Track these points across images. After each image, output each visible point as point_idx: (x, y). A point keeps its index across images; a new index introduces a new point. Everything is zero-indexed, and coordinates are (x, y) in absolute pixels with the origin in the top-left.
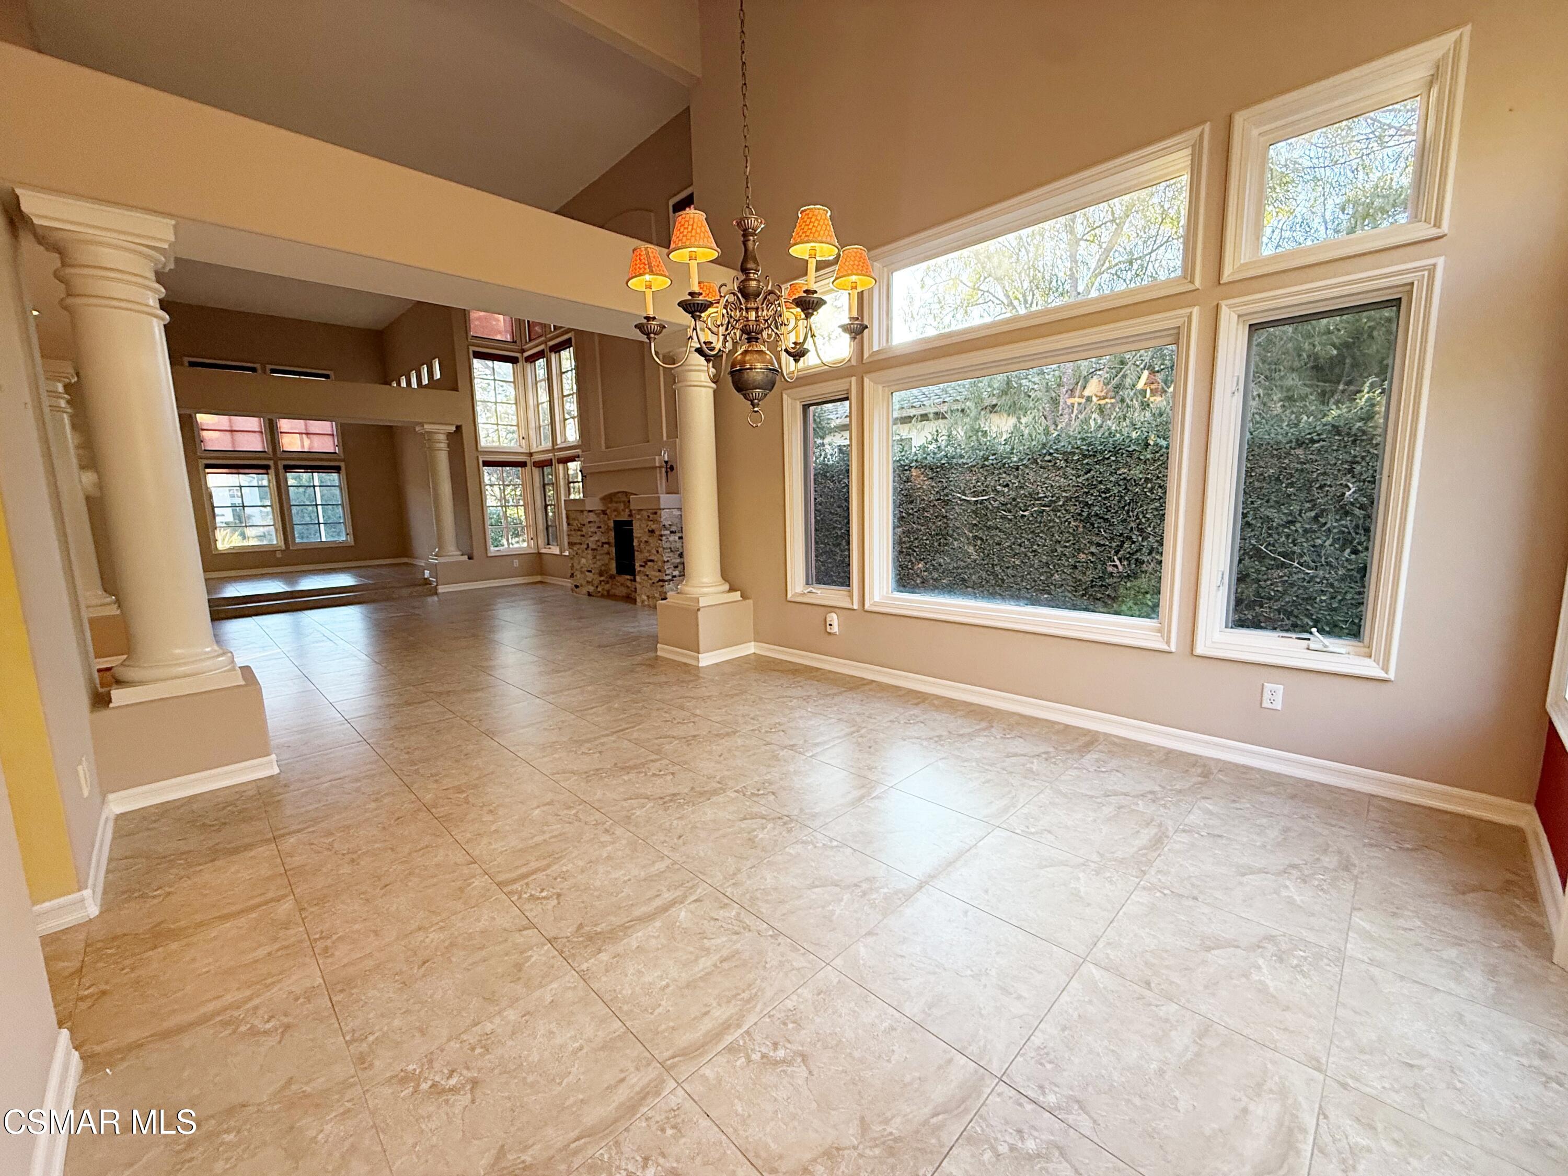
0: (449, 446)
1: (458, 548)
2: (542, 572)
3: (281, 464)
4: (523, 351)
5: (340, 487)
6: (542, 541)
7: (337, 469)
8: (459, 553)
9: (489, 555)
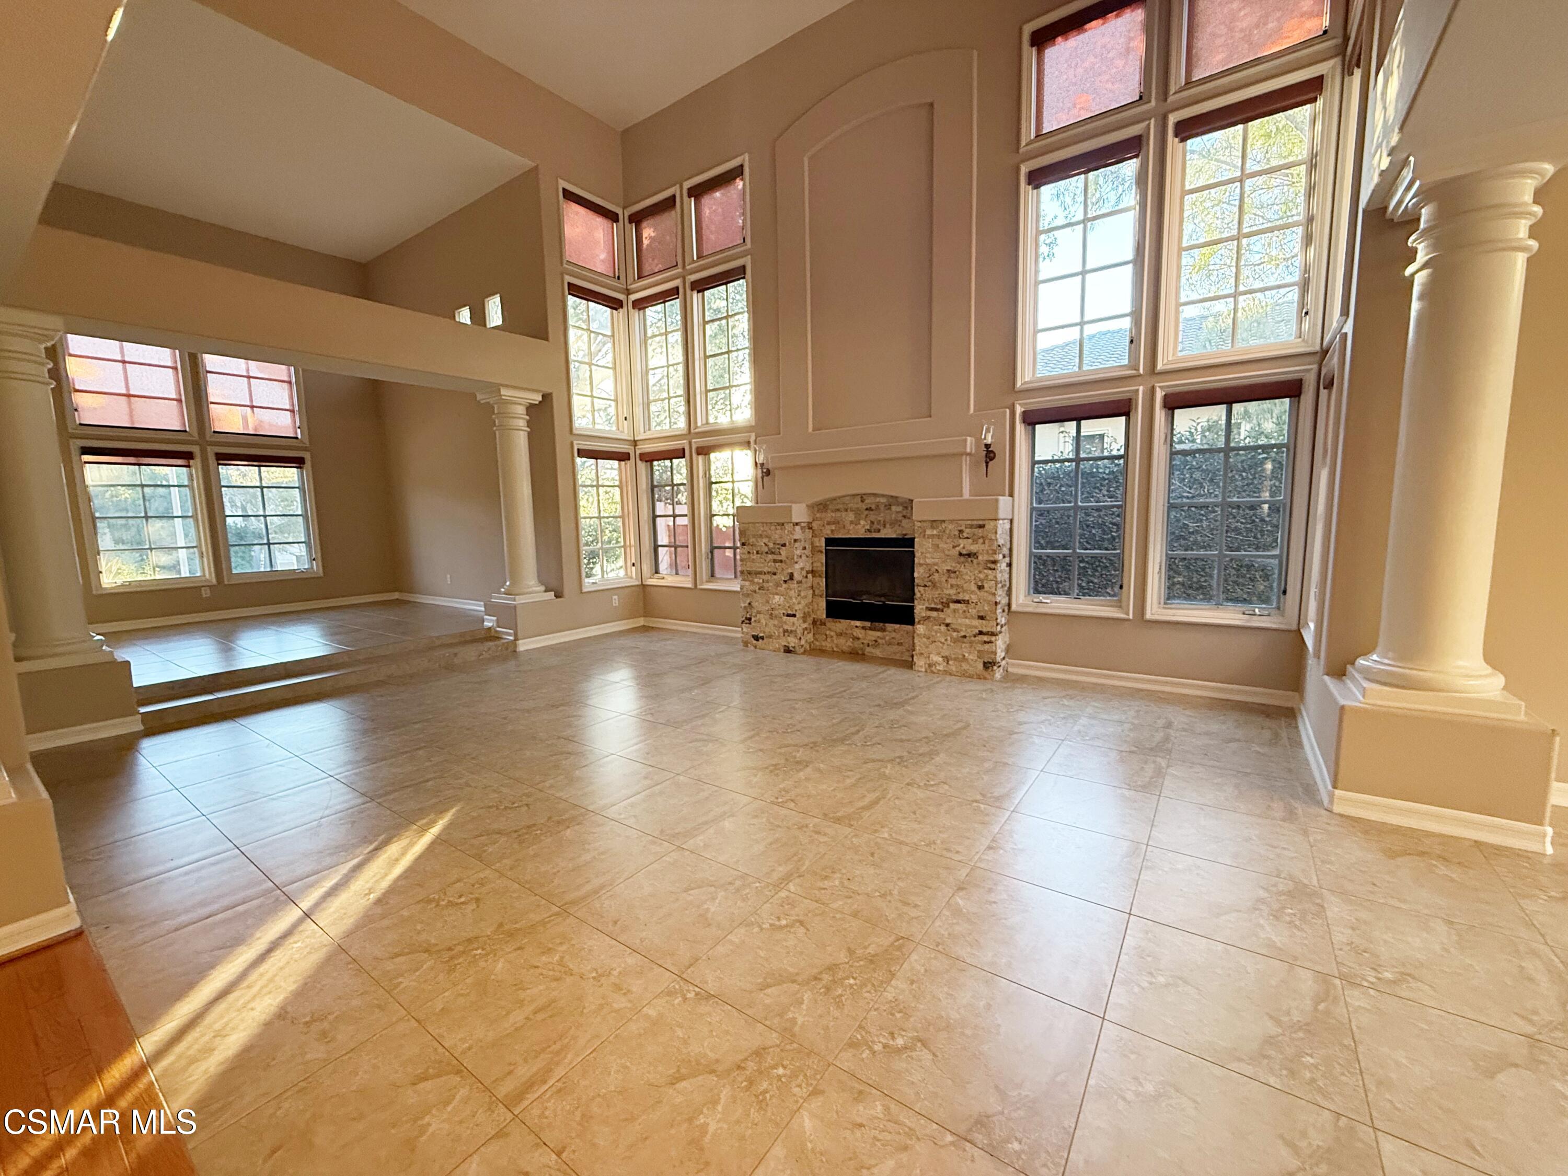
0: (529, 424)
1: (541, 581)
2: (647, 614)
3: (211, 451)
4: (628, 292)
5: (302, 489)
6: (647, 568)
7: (298, 462)
8: (543, 588)
9: (585, 590)
